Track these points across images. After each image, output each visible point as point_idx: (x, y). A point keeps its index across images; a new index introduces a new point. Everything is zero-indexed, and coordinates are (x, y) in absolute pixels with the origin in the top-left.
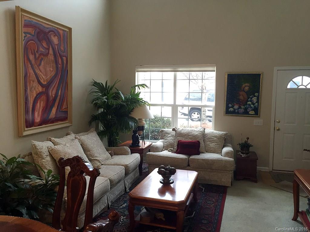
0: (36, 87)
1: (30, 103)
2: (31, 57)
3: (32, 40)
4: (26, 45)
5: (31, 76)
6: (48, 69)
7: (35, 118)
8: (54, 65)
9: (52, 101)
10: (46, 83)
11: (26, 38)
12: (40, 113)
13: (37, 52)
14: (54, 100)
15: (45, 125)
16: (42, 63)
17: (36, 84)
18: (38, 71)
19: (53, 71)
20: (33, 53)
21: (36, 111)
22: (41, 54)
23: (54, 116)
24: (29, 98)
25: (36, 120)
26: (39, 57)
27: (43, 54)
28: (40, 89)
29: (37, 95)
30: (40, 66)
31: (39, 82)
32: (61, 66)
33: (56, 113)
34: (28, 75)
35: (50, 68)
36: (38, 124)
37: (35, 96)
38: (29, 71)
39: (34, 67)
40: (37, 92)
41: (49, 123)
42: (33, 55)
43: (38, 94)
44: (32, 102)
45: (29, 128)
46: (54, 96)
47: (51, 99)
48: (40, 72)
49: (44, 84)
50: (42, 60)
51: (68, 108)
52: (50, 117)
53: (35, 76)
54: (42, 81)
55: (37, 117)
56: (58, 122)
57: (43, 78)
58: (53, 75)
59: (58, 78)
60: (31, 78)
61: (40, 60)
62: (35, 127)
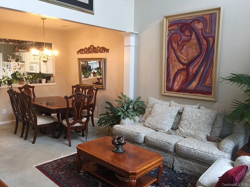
0: (177, 65)
1: (171, 75)
2: (175, 45)
3: (176, 33)
4: (170, 38)
5: (172, 58)
6: (190, 51)
7: (174, 86)
8: (198, 47)
9: (192, 76)
10: (187, 62)
11: (170, 34)
12: (180, 83)
13: (180, 40)
14: (195, 75)
15: (183, 93)
16: (185, 47)
17: (177, 63)
18: (179, 54)
19: (195, 52)
20: (176, 42)
21: (176, 82)
22: (183, 41)
23: (193, 88)
24: (171, 72)
25: (174, 88)
26: (181, 44)
27: (185, 41)
28: (181, 66)
29: (178, 71)
30: (182, 50)
31: (180, 62)
32: (206, 47)
33: (196, 86)
34: (170, 57)
35: (193, 50)
36: (176, 91)
37: (176, 71)
38: (171, 55)
39: (176, 51)
40: (178, 68)
41: (187, 92)
42: (176, 43)
43: (180, 70)
44: (173, 75)
45: (169, 91)
46: (194, 72)
47: (192, 74)
48: (181, 55)
49: (185, 63)
50: (184, 45)
51: (212, 84)
52: (188, 88)
53: (176, 58)
54: (183, 61)
55: (175, 86)
56: (198, 94)
57: (183, 58)
58: (196, 55)
59: (202, 57)
60: (172, 59)
61: (183, 46)
62: (173, 92)
